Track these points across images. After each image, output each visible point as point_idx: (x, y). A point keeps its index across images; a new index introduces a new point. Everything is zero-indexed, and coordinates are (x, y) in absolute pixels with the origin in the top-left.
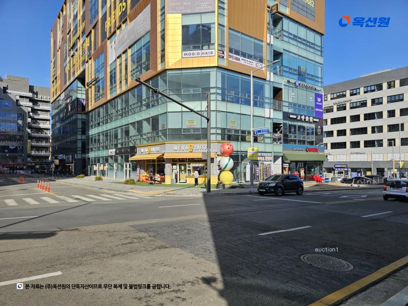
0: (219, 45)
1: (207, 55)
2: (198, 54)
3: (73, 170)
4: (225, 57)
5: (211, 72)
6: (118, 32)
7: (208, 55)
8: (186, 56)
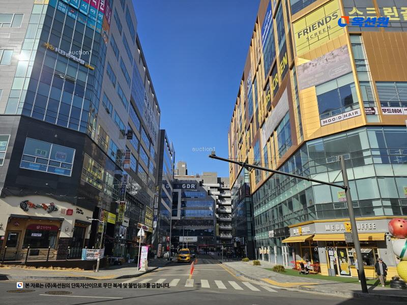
0: (364, 102)
1: (350, 117)
2: (340, 118)
3: (246, 253)
4: (377, 113)
5: (360, 134)
6: (266, 119)
7: (352, 116)
8: (326, 124)
